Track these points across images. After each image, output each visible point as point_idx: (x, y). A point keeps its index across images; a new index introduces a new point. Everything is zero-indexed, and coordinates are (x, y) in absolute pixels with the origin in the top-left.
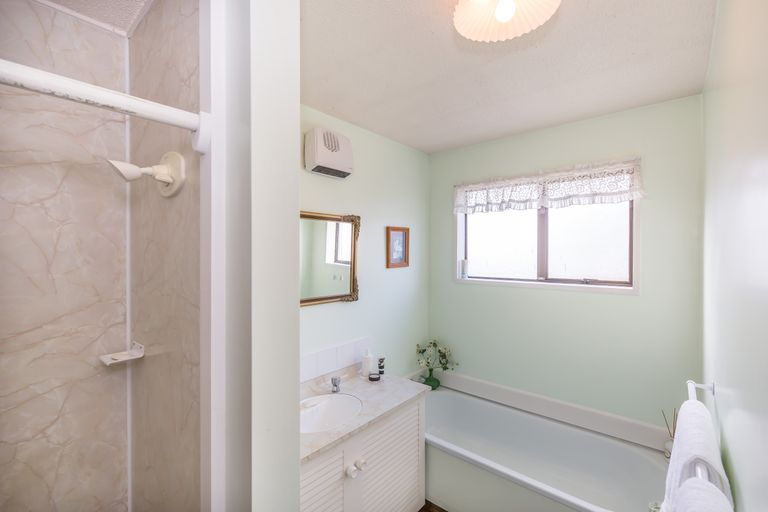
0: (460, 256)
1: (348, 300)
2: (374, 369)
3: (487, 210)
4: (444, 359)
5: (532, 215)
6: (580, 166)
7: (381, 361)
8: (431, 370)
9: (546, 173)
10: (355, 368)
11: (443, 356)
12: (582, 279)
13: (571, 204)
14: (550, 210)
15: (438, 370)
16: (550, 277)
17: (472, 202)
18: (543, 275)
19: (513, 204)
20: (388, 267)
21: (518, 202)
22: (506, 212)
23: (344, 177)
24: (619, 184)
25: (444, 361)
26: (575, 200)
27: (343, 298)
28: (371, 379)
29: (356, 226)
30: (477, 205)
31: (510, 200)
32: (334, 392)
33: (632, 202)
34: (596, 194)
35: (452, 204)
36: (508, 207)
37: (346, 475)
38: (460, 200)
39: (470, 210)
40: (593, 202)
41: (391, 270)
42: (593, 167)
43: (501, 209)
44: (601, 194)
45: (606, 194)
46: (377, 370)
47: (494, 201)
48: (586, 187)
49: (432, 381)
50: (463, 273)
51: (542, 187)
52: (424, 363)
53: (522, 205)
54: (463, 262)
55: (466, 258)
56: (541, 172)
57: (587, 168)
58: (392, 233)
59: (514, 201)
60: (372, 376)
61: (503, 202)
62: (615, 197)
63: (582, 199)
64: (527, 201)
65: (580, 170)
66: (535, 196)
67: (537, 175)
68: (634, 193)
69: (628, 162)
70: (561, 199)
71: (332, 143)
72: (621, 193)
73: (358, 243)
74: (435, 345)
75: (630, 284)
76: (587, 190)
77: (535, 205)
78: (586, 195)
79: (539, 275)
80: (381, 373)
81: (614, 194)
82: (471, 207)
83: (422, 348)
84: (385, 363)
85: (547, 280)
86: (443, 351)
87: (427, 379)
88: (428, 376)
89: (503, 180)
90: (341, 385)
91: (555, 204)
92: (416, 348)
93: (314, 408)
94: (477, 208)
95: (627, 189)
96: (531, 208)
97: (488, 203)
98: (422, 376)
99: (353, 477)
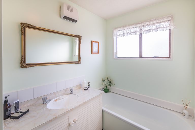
0: (115, 51)
1: (77, 63)
2: (86, 86)
3: (123, 36)
4: (110, 83)
5: (137, 37)
6: (153, 19)
7: (89, 83)
8: (106, 87)
9: (142, 23)
10: (80, 86)
11: (110, 82)
12: (153, 56)
13: (150, 32)
14: (143, 34)
15: (108, 86)
16: (143, 56)
17: (118, 34)
18: (141, 56)
19: (131, 33)
20: (92, 54)
21: (133, 32)
22: (129, 36)
23: (75, 22)
24: (166, 24)
25: (110, 84)
26: (151, 31)
27: (75, 62)
28: (85, 89)
29: (80, 39)
30: (120, 34)
31: (130, 32)
32: (71, 94)
33: (170, 30)
34: (158, 28)
35: (113, 35)
36: (130, 34)
37: (69, 125)
38: (115, 33)
39: (118, 36)
40: (157, 31)
41: (93, 55)
42: (157, 19)
43: (127, 35)
44: (160, 28)
45: (162, 28)
46: (87, 86)
47: (125, 33)
48: (155, 26)
49: (106, 90)
50: (116, 56)
51: (140, 27)
52: (104, 84)
53: (134, 33)
54: (116, 52)
55: (117, 52)
56: (140, 22)
57: (155, 20)
58: (93, 43)
59: (131, 32)
60: (85, 88)
61: (128, 33)
62: (164, 29)
63: (153, 30)
64: (136, 32)
65: (153, 21)
66: (138, 30)
67: (139, 23)
68: (171, 27)
69: (169, 17)
70: (146, 31)
71: (70, 9)
72: (166, 27)
73: (81, 45)
74: (107, 79)
75: (169, 57)
76: (155, 27)
77: (138, 34)
78: (155, 29)
79: (139, 56)
80: (89, 87)
81: (164, 28)
82: (118, 35)
83: (103, 80)
84: (90, 84)
85: (142, 57)
86: (110, 80)
87: (105, 89)
88: (105, 88)
89: (128, 26)
90: (73, 91)
91: (145, 32)
92: (102, 79)
93: (63, 99)
94: (120, 35)
95: (168, 25)
96: (137, 34)
97: (123, 33)
98: (103, 88)
99: (72, 126)
